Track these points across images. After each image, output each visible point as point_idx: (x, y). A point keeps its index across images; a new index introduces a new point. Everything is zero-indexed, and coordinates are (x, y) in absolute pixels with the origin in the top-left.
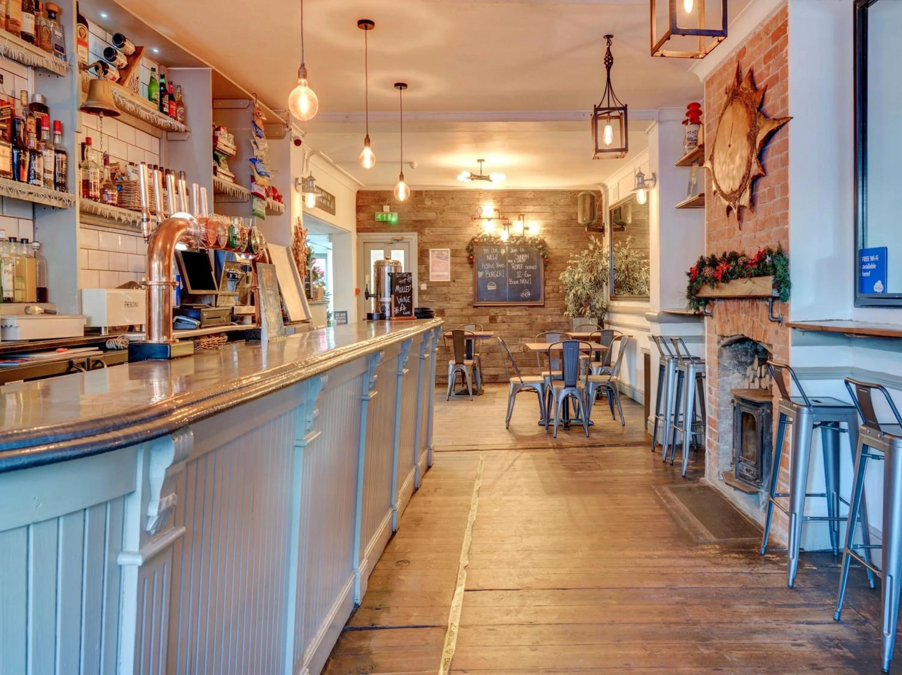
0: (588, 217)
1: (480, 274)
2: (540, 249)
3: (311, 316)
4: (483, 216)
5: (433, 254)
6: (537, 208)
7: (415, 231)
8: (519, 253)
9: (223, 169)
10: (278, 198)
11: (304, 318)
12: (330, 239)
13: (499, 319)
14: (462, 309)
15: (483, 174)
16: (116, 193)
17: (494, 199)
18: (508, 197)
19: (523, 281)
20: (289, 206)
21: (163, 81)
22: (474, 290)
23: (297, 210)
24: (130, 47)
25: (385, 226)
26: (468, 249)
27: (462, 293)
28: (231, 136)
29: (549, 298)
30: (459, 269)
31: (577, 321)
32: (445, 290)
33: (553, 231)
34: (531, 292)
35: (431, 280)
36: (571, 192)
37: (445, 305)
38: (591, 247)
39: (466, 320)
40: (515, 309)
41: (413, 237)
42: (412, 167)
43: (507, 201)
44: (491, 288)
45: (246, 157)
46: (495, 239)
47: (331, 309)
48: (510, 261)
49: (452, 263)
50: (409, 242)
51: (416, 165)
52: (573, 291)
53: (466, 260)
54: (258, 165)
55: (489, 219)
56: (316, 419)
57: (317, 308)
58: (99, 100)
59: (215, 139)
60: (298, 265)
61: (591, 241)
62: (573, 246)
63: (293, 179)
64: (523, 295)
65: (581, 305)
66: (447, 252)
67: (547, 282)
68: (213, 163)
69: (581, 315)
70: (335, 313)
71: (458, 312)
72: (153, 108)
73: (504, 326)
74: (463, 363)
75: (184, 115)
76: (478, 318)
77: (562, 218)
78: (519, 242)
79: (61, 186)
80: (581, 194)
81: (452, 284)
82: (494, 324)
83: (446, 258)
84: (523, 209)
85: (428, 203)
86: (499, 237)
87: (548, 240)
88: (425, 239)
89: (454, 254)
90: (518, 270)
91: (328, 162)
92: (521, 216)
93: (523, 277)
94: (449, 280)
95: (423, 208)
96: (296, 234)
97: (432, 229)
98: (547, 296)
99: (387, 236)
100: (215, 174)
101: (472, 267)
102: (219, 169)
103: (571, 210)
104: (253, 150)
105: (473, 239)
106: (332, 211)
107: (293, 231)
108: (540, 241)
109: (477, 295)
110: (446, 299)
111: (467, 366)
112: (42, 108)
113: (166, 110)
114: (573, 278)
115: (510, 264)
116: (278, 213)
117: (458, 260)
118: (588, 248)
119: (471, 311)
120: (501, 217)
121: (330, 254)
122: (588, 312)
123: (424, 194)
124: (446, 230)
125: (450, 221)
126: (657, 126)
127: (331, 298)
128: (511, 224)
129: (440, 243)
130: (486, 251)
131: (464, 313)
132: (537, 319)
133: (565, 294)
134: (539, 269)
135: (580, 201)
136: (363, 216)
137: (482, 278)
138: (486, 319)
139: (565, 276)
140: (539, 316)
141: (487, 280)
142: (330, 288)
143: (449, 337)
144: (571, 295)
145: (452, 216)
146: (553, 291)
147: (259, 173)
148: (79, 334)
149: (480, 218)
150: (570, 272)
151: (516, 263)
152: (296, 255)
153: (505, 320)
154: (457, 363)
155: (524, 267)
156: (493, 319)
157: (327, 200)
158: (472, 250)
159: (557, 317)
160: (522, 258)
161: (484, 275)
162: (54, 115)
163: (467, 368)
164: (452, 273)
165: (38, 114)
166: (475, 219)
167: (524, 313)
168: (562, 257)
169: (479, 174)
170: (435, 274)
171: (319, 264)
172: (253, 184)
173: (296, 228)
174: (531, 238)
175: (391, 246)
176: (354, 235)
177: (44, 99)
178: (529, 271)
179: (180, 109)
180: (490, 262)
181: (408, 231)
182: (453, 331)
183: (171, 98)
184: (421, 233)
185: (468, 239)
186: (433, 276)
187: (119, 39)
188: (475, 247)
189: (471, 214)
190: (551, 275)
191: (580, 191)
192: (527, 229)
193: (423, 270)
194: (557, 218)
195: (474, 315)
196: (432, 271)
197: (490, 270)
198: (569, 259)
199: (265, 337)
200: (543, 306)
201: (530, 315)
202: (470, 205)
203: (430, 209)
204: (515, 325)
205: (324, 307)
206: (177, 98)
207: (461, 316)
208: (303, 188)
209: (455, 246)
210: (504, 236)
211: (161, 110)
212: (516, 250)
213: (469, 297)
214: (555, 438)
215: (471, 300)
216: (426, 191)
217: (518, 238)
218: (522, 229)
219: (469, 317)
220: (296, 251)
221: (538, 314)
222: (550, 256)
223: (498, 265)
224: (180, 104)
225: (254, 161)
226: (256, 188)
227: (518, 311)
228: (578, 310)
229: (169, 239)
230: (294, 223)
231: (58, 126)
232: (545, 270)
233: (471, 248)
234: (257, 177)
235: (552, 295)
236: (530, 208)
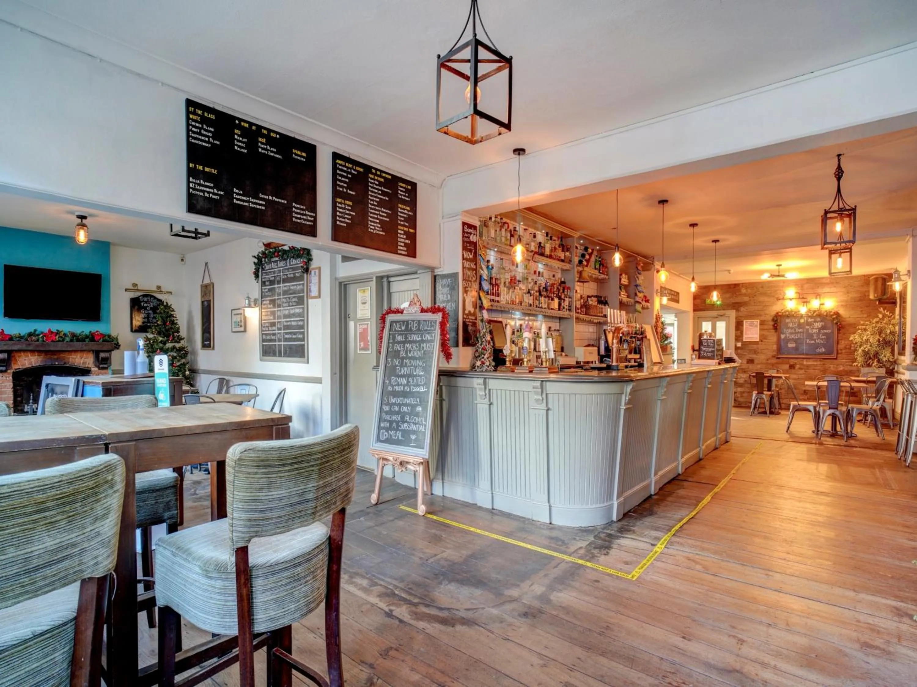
0: (879, 294)
1: (783, 336)
2: (834, 318)
3: (663, 360)
4: (786, 297)
5: (746, 324)
6: (834, 289)
7: (734, 309)
8: (815, 322)
9: (623, 293)
10: (647, 301)
11: (659, 361)
12: (676, 316)
13: (798, 367)
14: (768, 360)
15: (780, 274)
16: (585, 310)
17: (796, 285)
18: (807, 283)
19: (818, 341)
20: (653, 304)
21: (600, 259)
22: (777, 348)
23: (657, 306)
24: (590, 251)
25: (713, 307)
26: (773, 320)
27: (767, 349)
28: (626, 276)
29: (841, 353)
30: (765, 333)
31: (865, 370)
32: (755, 347)
33: (846, 305)
34: (825, 349)
35: (744, 340)
36: (864, 276)
37: (754, 356)
38: (880, 316)
39: (771, 367)
40: (811, 360)
41: (732, 314)
42: (730, 273)
43: (806, 286)
44: (790, 345)
45: (633, 284)
46: (796, 312)
47: (675, 357)
48: (807, 327)
49: (761, 329)
50: (729, 317)
51: (732, 271)
52: (862, 348)
53: (772, 327)
54: (638, 288)
55: (791, 299)
56: (665, 392)
57: (667, 356)
58: (584, 279)
59: (620, 279)
60: (657, 334)
61: (880, 312)
62: (865, 316)
63: (655, 290)
64: (818, 350)
65: (870, 358)
66: (757, 322)
67: (840, 341)
68: (619, 291)
69: (869, 365)
70: (678, 360)
71: (764, 361)
72: (597, 272)
73: (802, 372)
74: (763, 393)
75: (607, 272)
76: (779, 365)
77: (855, 295)
78: (815, 314)
79: (570, 310)
80: (873, 277)
81: (760, 343)
82: (793, 370)
83: (756, 326)
84: (820, 291)
85: (744, 291)
86: (799, 311)
87: (842, 312)
88: (740, 314)
89: (762, 323)
90: (815, 333)
91: (675, 274)
92: (818, 296)
93: (819, 338)
94: (758, 340)
95: (740, 294)
96: (656, 318)
97: (746, 308)
98: (840, 352)
99: (714, 313)
100: (620, 295)
101: (776, 332)
102: (622, 293)
103: (864, 289)
104: (636, 281)
105: (777, 313)
106: (677, 301)
107: (655, 317)
108: (834, 313)
109: (779, 350)
110: (755, 352)
111: (766, 395)
112: (564, 283)
113: (601, 271)
114: (862, 339)
115: (807, 330)
116: (648, 308)
117: (766, 327)
118: (877, 317)
119: (774, 361)
120: (801, 297)
121: (676, 324)
122: (875, 363)
123: (741, 285)
124: (756, 308)
125: (760, 302)
126: (911, 239)
127: (675, 351)
128: (809, 302)
129: (751, 316)
130: (788, 320)
131: (769, 362)
132: (830, 367)
133: (856, 350)
134: (833, 332)
135: (872, 283)
136: (698, 301)
137: (784, 339)
138: (787, 367)
139: (855, 338)
140: (832, 366)
141: (787, 340)
142: (675, 345)
143: (753, 376)
144: (860, 351)
145: (761, 299)
146: (846, 348)
147: (639, 292)
148: (574, 363)
149: (783, 299)
150: (860, 335)
151: (813, 329)
152: (656, 329)
153: (802, 367)
154: (758, 393)
155: (819, 331)
156: (792, 367)
157: (674, 295)
158: (777, 320)
159: (849, 367)
160: (818, 325)
161: (786, 337)
162: (568, 285)
163: (766, 397)
164: (761, 336)
165: (563, 285)
166: (780, 299)
167: (819, 363)
168: (855, 324)
169: (777, 274)
170: (746, 336)
171: (669, 330)
172: (636, 297)
173: (656, 315)
174: (826, 311)
175: (716, 319)
176: (691, 314)
177: (564, 279)
178: (824, 334)
179: (606, 269)
180: (792, 328)
181: (729, 310)
182: (756, 373)
183: (603, 266)
184: (738, 310)
185: (773, 313)
186: (746, 338)
187: (586, 249)
188: (779, 318)
189: (777, 296)
190: (844, 336)
191: (873, 275)
192: (823, 304)
193: (739, 334)
194: (850, 295)
195: (777, 363)
196: (746, 334)
197: (791, 333)
198: (858, 325)
199: (645, 366)
200: (836, 359)
201: (824, 364)
202: (776, 291)
203: (745, 295)
204: (811, 371)
205: (671, 356)
206: (605, 265)
207: (767, 364)
208: (661, 294)
209: (763, 318)
210: (803, 310)
211: (600, 272)
212: (813, 320)
213: (774, 351)
214: (820, 439)
215: (775, 353)
216: (742, 284)
217: (815, 312)
218: (819, 305)
219: (773, 365)
220: (656, 327)
221: (831, 364)
222: (843, 323)
223: (797, 330)
224: (606, 267)
225: (637, 286)
226: (637, 299)
227: (814, 361)
228: (867, 362)
229: (618, 333)
230: (655, 313)
231: (569, 288)
232: (838, 333)
233: (775, 319)
234: (638, 293)
235: (844, 351)
236: (826, 289)
